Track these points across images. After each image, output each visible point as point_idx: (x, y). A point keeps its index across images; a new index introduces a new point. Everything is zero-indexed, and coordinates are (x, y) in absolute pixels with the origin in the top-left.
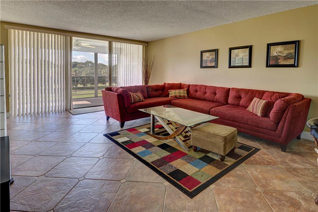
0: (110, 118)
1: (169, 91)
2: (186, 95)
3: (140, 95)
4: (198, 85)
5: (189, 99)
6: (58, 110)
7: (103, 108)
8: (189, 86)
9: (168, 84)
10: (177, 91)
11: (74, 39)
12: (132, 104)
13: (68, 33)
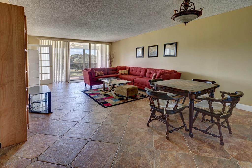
0: (87, 85)
1: (119, 70)
2: (128, 73)
3: (101, 73)
4: (134, 67)
5: (129, 75)
6: (63, 81)
7: (83, 81)
8: (130, 68)
9: (119, 67)
10: (123, 71)
11: (71, 43)
12: (96, 77)
13: (67, 40)
